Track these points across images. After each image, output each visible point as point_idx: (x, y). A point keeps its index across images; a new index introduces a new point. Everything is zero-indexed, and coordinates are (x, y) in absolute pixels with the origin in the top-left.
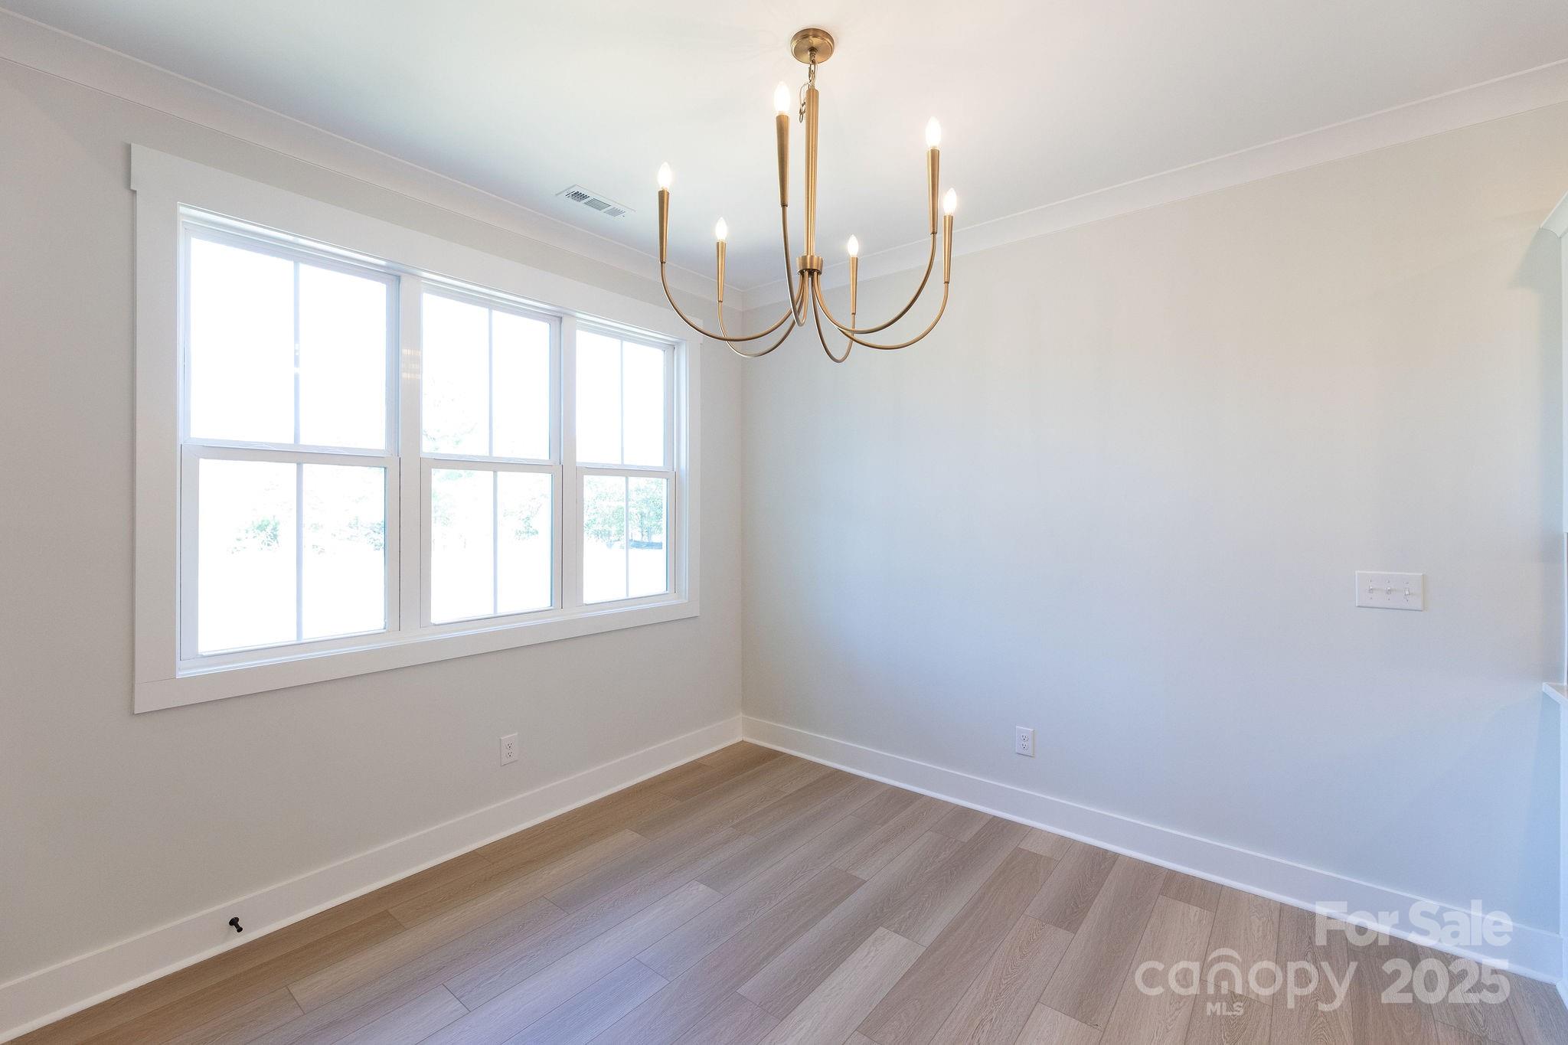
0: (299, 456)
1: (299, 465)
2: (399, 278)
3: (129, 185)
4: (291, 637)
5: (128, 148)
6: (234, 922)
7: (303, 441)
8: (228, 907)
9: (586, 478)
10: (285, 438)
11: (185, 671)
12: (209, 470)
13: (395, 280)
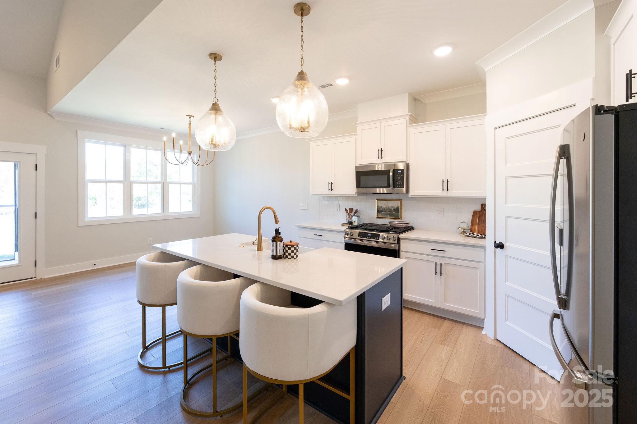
0: (106, 182)
1: (106, 183)
2: (126, 146)
3: (77, 137)
4: (105, 216)
5: (77, 130)
6: (95, 264)
7: (107, 179)
8: (95, 262)
9: (169, 185)
10: (103, 178)
11: (86, 220)
12: (90, 185)
13: (125, 146)
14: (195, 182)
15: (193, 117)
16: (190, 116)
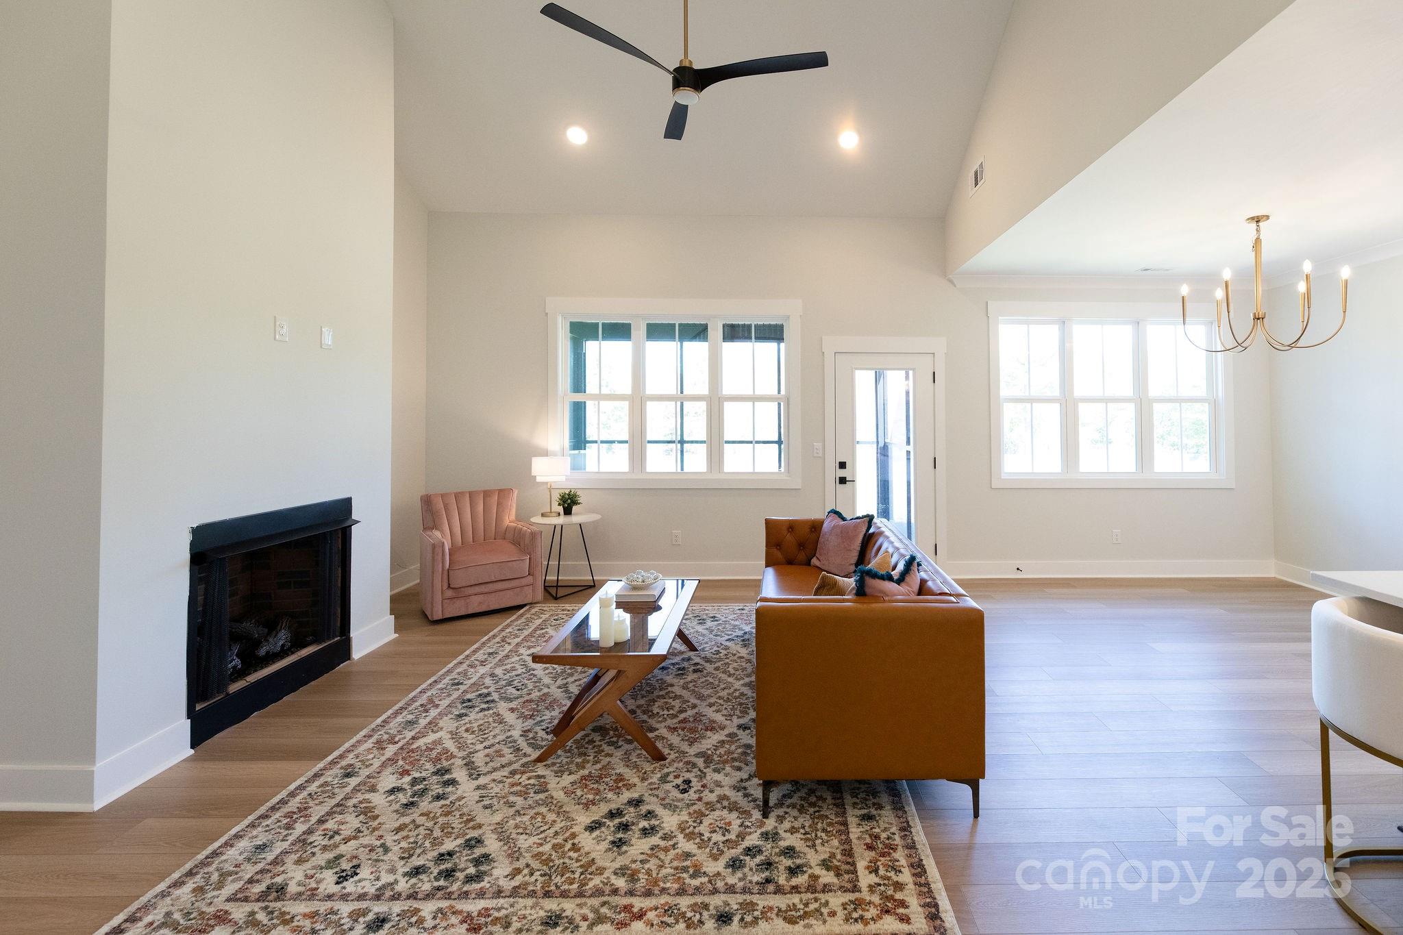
3: (987, 315)
5: (987, 303)
6: (1018, 569)
8: (1019, 563)
9: (1155, 405)
11: (1003, 476)
13: (1063, 323)
14: (1217, 396)
15: (1268, 217)
16: (1258, 220)
